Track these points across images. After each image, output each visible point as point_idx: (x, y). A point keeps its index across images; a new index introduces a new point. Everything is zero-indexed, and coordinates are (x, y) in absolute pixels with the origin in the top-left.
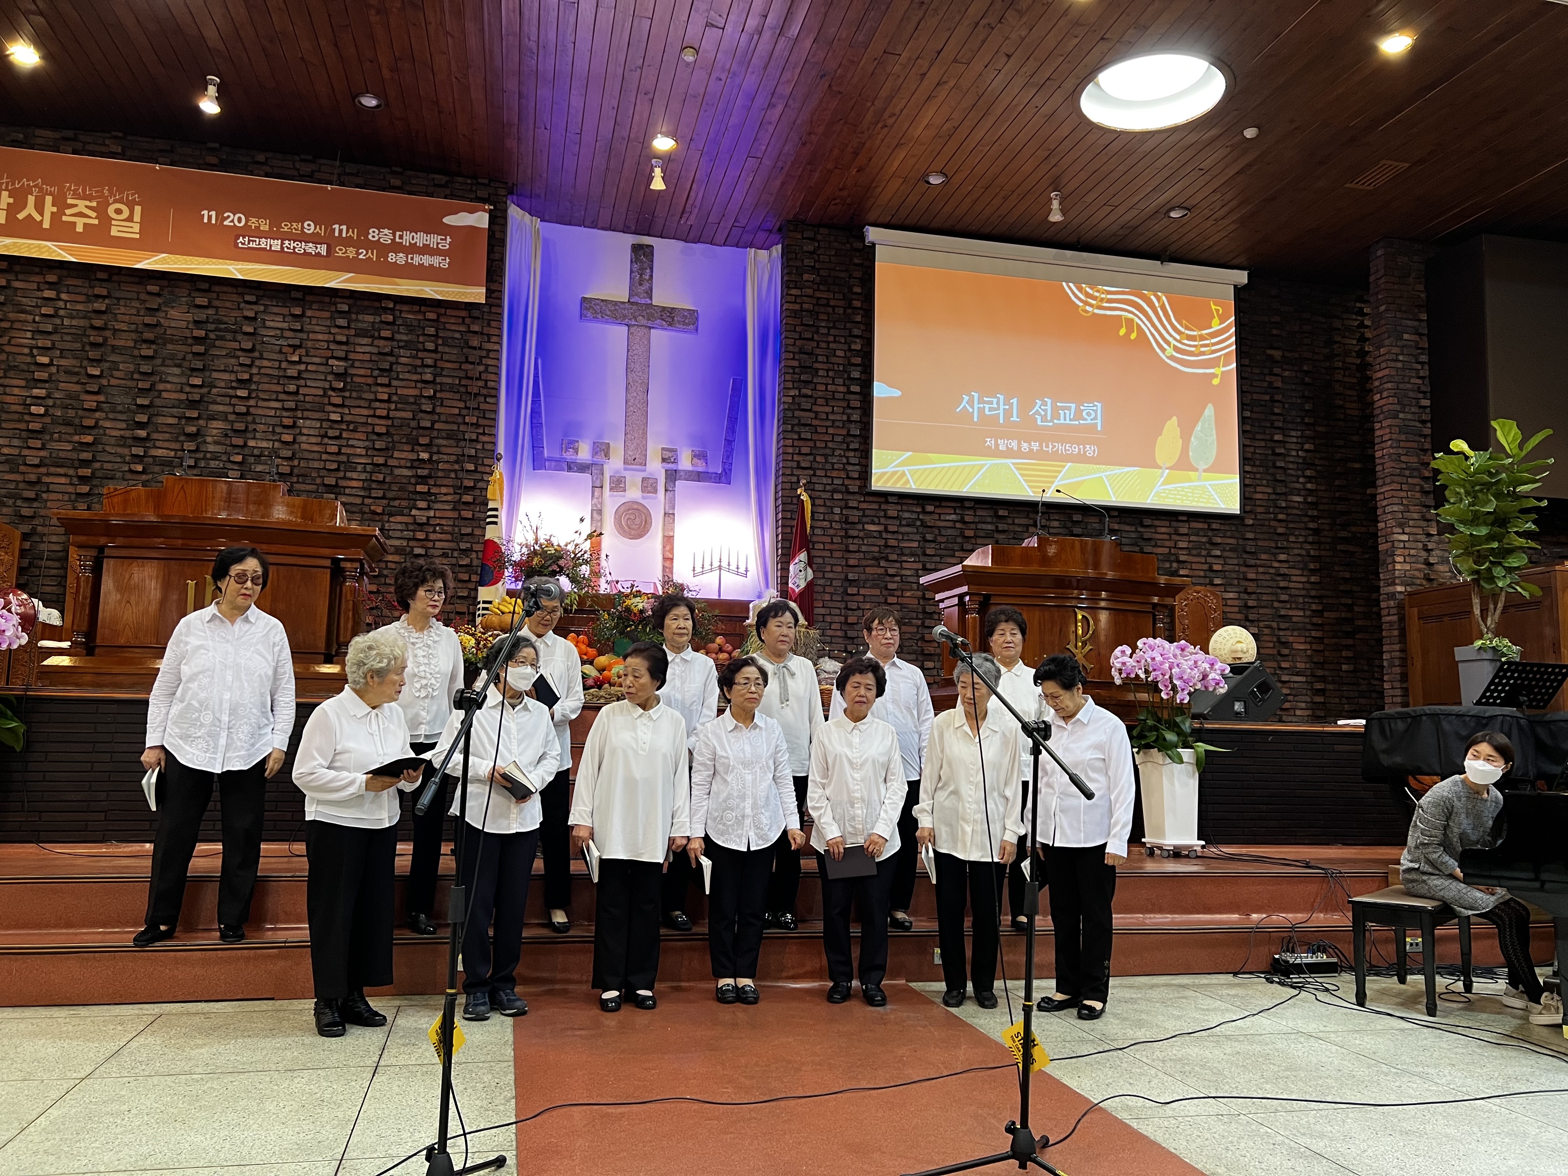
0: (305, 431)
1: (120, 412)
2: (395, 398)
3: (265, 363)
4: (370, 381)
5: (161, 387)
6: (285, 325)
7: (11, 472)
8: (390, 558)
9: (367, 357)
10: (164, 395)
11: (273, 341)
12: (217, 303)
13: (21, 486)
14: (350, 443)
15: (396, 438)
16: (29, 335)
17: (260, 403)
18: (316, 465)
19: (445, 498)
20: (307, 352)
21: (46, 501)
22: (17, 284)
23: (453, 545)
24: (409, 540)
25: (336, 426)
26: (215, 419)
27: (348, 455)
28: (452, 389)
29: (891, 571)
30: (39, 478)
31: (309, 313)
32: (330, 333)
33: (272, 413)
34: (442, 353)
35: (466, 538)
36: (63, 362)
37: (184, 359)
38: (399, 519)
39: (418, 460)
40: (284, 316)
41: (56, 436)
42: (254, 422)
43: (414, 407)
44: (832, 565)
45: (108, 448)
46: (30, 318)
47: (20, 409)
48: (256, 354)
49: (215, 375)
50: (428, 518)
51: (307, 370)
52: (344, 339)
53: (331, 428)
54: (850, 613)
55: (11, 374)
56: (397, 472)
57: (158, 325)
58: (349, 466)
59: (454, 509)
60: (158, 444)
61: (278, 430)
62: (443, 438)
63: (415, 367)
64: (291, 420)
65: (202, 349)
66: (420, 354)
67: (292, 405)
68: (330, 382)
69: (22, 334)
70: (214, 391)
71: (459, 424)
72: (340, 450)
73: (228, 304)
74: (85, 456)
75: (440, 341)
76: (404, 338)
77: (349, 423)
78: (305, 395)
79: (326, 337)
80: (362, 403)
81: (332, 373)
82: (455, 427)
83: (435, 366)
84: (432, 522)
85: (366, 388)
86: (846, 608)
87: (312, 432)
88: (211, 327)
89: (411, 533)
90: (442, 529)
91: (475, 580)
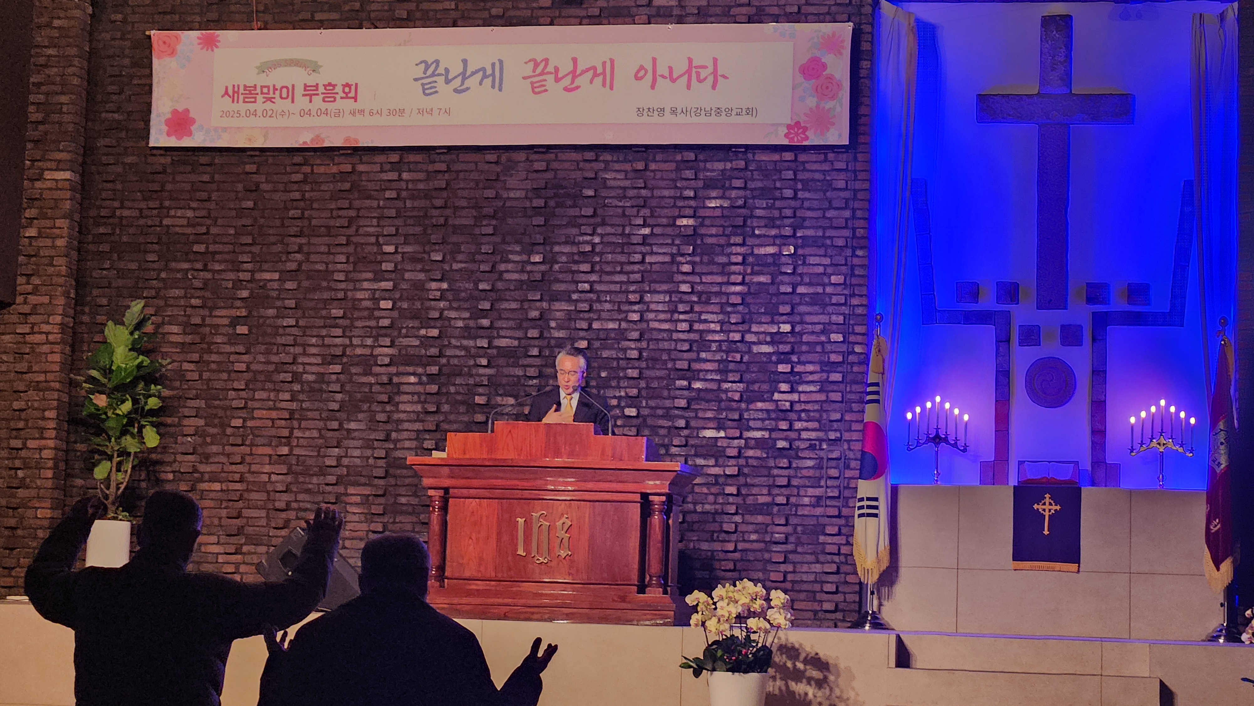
0: (653, 307)
1: (466, 300)
2: (751, 259)
3: (609, 230)
4: (722, 241)
5: (502, 267)
6: (627, 183)
7: (365, 374)
8: (750, 453)
9: (718, 213)
10: (507, 276)
11: (616, 202)
12: (555, 165)
13: (376, 388)
14: (703, 317)
15: (753, 308)
16: (375, 222)
17: (606, 278)
18: (666, 345)
19: (811, 378)
20: (652, 212)
21: (398, 403)
22: (361, 168)
23: (821, 434)
24: (771, 430)
25: (686, 297)
26: (557, 300)
27: (701, 332)
28: (814, 242)
30: (391, 380)
31: (653, 166)
32: (676, 187)
33: (617, 287)
34: (803, 200)
35: (835, 425)
36: (409, 249)
37: (524, 234)
38: (760, 405)
39: (778, 333)
40: (626, 172)
41: (404, 331)
42: (599, 300)
43: (772, 268)
45: (454, 342)
46: (375, 203)
47: (368, 304)
48: (599, 220)
49: (557, 249)
50: (792, 403)
51: (652, 234)
52: (692, 194)
53: (681, 301)
55: (360, 266)
56: (755, 349)
57: (497, 197)
58: (702, 344)
59: (820, 391)
60: (502, 333)
61: (625, 307)
62: (807, 304)
63: (772, 219)
64: (637, 296)
65: (540, 220)
66: (778, 204)
67: (638, 277)
68: (678, 245)
69: (367, 222)
70: (556, 267)
71: (824, 285)
72: (691, 326)
73: (566, 165)
74: (434, 351)
75: (800, 186)
76: (759, 184)
77: (700, 294)
78: (651, 264)
79: (671, 193)
80: (715, 269)
81: (679, 235)
82: (820, 290)
83: (795, 216)
84: (797, 407)
85: (718, 250)
87: (660, 307)
88: (551, 193)
89: (773, 423)
90: (809, 416)
91: (848, 474)
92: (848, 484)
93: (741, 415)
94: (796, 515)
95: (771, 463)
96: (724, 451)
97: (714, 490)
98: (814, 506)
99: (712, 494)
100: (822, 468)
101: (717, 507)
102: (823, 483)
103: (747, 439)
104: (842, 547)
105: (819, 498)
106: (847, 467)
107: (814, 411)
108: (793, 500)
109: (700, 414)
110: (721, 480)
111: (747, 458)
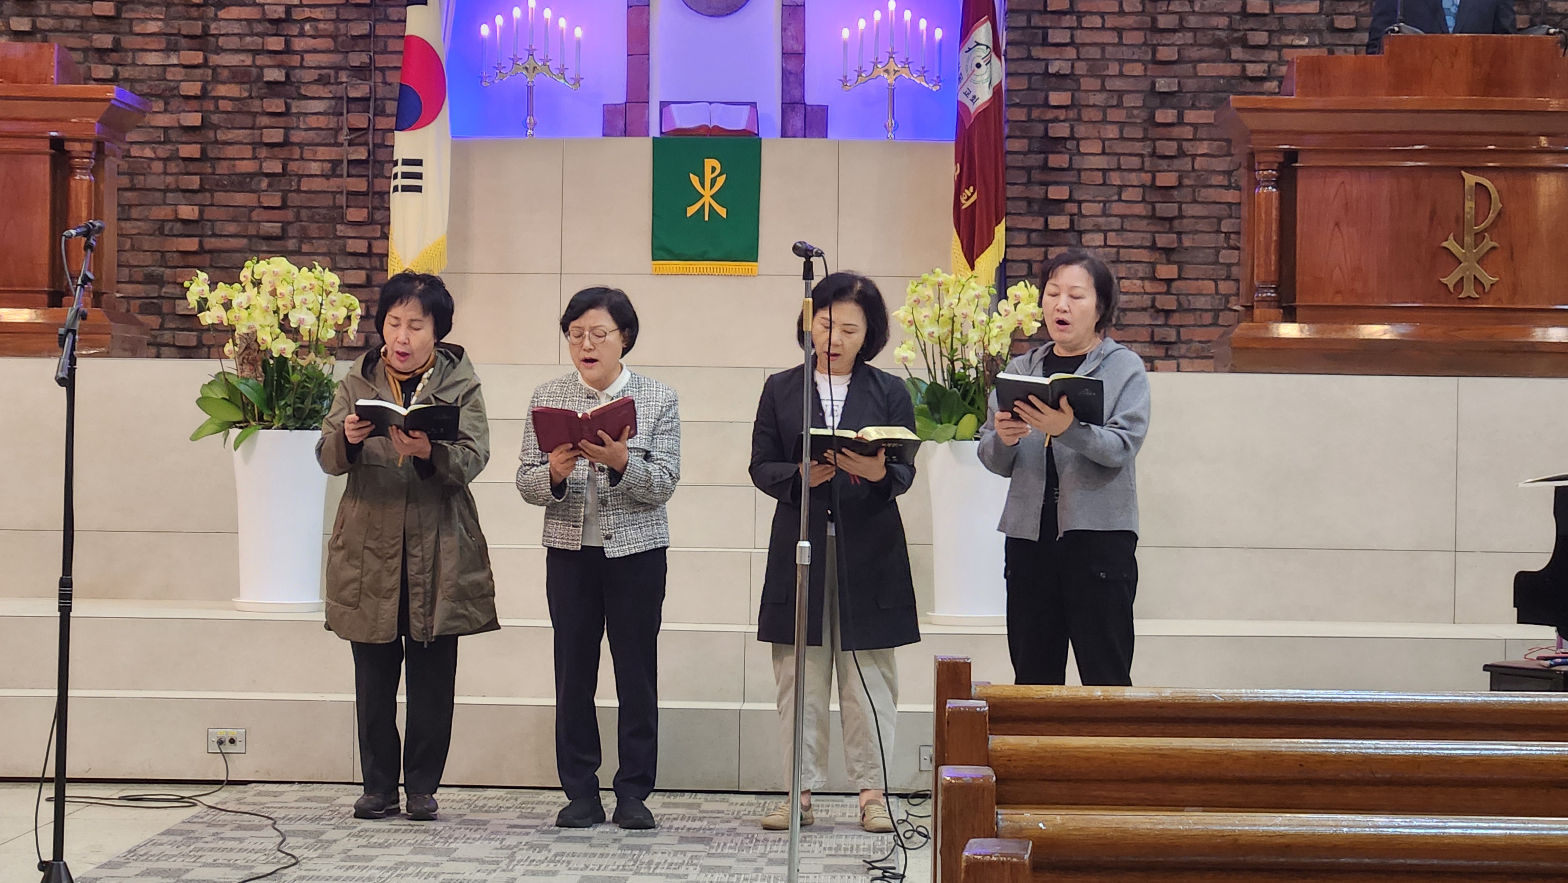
8: (222, 90)
23: (335, 59)
24: (255, 53)
29: (1254, 70)
35: (360, 43)
38: (234, 11)
44: (1122, 62)
54: (1164, 164)
84: (297, 15)
86: (1153, 154)
89: (260, 40)
90: (316, 29)
91: (383, 123)
92: (383, 139)
93: (206, 28)
94: (298, 191)
95: (256, 106)
96: (177, 88)
97: (163, 151)
98: (327, 177)
99: (160, 159)
100: (342, 114)
101: (169, 179)
102: (342, 137)
103: (215, 68)
104: (374, 243)
105: (336, 164)
106: (380, 112)
107: (326, 20)
108: (293, 166)
109: (137, 29)
110: (174, 135)
111: (217, 98)
